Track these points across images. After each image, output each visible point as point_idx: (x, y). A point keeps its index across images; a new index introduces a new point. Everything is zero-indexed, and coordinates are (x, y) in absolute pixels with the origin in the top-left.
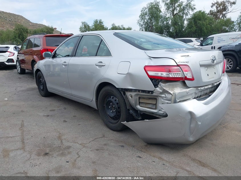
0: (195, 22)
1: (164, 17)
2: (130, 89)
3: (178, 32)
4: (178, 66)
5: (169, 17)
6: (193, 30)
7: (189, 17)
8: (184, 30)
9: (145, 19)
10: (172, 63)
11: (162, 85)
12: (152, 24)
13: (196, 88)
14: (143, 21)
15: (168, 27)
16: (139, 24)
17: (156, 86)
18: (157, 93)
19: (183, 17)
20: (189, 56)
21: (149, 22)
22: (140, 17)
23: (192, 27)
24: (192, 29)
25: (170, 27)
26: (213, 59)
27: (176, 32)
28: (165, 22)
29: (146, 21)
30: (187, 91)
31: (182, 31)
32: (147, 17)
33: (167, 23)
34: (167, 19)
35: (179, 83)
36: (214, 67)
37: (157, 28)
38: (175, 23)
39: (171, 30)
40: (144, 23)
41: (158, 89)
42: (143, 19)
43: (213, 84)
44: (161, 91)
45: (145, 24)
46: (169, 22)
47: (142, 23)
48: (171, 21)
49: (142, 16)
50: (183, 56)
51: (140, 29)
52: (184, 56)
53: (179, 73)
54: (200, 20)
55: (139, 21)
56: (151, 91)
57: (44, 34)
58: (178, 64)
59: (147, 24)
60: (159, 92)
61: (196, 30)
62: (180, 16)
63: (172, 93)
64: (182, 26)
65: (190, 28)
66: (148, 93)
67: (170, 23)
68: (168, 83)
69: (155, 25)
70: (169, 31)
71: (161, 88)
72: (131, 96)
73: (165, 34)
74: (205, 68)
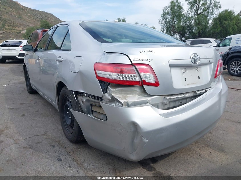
0: (221, 23)
1: (187, 17)
2: (82, 92)
3: (200, 32)
4: (133, 65)
5: (192, 17)
6: (218, 31)
7: (214, 16)
8: (208, 30)
9: (167, 18)
10: (125, 60)
11: (111, 90)
12: (174, 23)
13: (163, 97)
14: (164, 20)
15: (190, 27)
16: (160, 23)
17: (105, 90)
18: (106, 100)
19: (208, 17)
20: (152, 51)
21: (171, 22)
22: (161, 16)
23: (217, 27)
24: (216, 29)
25: (192, 27)
26: (195, 58)
27: (199, 33)
28: (188, 22)
29: (167, 20)
30: (147, 100)
31: (205, 32)
32: (169, 17)
33: (190, 23)
34: (189, 19)
35: (137, 89)
36: (199, 69)
37: (178, 28)
38: (198, 23)
39: (194, 31)
40: (165, 22)
41: (106, 94)
42: (165, 18)
43: (195, 91)
44: (110, 98)
45: (167, 24)
46: (191, 22)
47: (163, 23)
48: (194, 21)
49: (164, 15)
50: (142, 52)
51: (162, 28)
52: (144, 51)
53: (134, 75)
54: (226, 20)
55: (160, 21)
56: (100, 97)
57: (42, 29)
58: (133, 62)
59: (169, 23)
60: (108, 99)
61: (221, 31)
62: (204, 15)
63: (122, 102)
64: (206, 26)
65: (215, 28)
66: (97, 100)
67: (193, 22)
68: (120, 89)
69: (177, 25)
70: (192, 32)
71: (110, 95)
72: (83, 102)
73: (188, 35)
74: (182, 69)
